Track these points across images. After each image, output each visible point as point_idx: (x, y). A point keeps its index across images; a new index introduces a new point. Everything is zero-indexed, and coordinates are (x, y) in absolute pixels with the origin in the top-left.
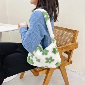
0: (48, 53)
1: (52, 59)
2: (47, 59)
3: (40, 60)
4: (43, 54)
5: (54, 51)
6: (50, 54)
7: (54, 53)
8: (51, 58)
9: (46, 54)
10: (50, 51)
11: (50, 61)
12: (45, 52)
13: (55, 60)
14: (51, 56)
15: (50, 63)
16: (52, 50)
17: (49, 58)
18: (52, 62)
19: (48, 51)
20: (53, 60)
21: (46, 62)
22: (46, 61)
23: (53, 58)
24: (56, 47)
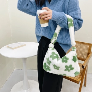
0: (68, 61)
1: (71, 68)
2: (66, 66)
4: (63, 61)
5: (74, 59)
6: (70, 62)
7: (74, 61)
8: (71, 66)
9: (66, 62)
11: (69, 69)
12: (65, 59)
13: (75, 68)
14: (71, 64)
16: (72, 58)
17: (69, 65)
20: (73, 69)
21: (65, 70)
22: (65, 68)
23: (73, 67)
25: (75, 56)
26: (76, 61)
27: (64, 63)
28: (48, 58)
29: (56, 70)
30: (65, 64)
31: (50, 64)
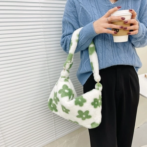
0: (85, 104)
1: (87, 115)
2: (80, 112)
3: (69, 111)
4: (77, 103)
5: (95, 103)
6: (87, 107)
7: (93, 106)
8: (87, 112)
9: (81, 105)
10: (88, 101)
11: (84, 116)
12: (80, 100)
13: (92, 117)
14: (87, 110)
15: (84, 119)
17: (84, 111)
18: (87, 120)
19: (84, 101)
21: (78, 116)
22: (78, 114)
24: (100, 97)
27: (78, 106)
28: (57, 93)
29: (65, 113)
30: (78, 108)
31: (58, 102)
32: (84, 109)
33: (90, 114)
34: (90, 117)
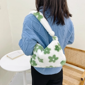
0: (50, 51)
1: (55, 58)
2: (50, 58)
3: (42, 60)
4: (45, 53)
5: (57, 49)
6: (53, 52)
7: (57, 51)
8: (54, 56)
9: (48, 53)
11: (53, 59)
12: (47, 50)
13: (59, 58)
14: (54, 54)
15: (54, 62)
16: (55, 48)
17: (52, 56)
18: (56, 61)
19: (50, 49)
21: (50, 61)
22: (49, 60)
25: (58, 45)
26: (60, 50)
32: (51, 54)
33: (56, 57)
34: (57, 58)
